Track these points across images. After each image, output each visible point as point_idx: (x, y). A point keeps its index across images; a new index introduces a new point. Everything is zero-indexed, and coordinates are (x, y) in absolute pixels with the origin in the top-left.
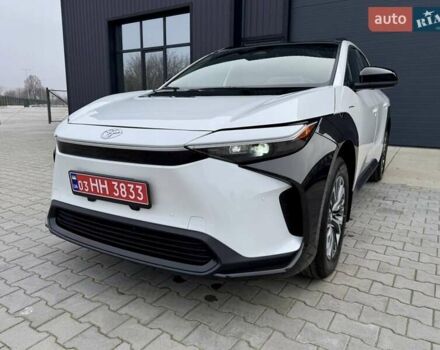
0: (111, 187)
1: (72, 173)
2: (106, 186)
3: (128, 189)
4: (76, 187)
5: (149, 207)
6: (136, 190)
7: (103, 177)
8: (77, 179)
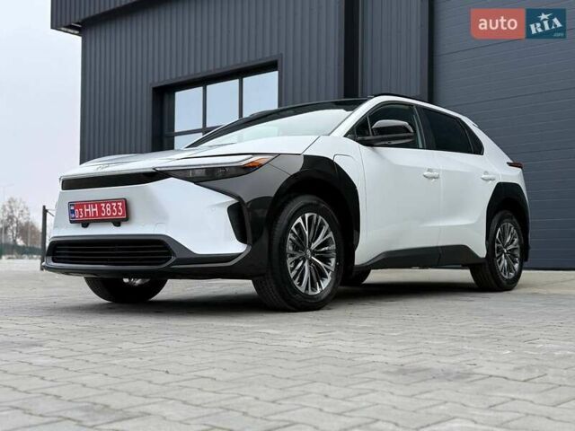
0: (100, 208)
1: (71, 204)
2: (96, 209)
3: (112, 207)
4: (73, 216)
5: (127, 219)
6: (117, 207)
7: (94, 202)
8: (74, 209)
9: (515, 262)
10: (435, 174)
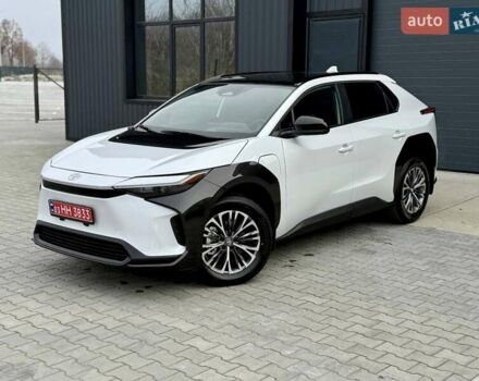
1: (50, 201)
2: (70, 210)
5: (93, 223)
6: (86, 213)
7: (68, 205)
8: (54, 206)
9: (419, 197)
10: (350, 147)
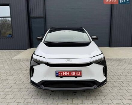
0: (70, 73)
3: (76, 73)
4: (57, 75)
5: (81, 76)
7: (68, 71)
8: (59, 73)
